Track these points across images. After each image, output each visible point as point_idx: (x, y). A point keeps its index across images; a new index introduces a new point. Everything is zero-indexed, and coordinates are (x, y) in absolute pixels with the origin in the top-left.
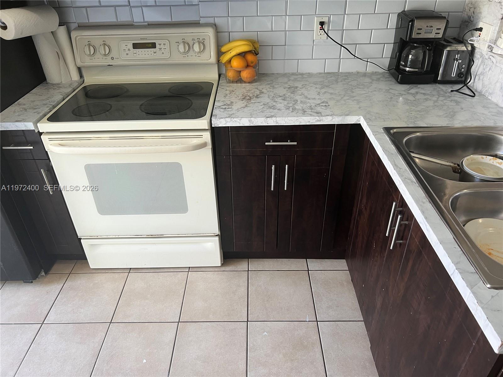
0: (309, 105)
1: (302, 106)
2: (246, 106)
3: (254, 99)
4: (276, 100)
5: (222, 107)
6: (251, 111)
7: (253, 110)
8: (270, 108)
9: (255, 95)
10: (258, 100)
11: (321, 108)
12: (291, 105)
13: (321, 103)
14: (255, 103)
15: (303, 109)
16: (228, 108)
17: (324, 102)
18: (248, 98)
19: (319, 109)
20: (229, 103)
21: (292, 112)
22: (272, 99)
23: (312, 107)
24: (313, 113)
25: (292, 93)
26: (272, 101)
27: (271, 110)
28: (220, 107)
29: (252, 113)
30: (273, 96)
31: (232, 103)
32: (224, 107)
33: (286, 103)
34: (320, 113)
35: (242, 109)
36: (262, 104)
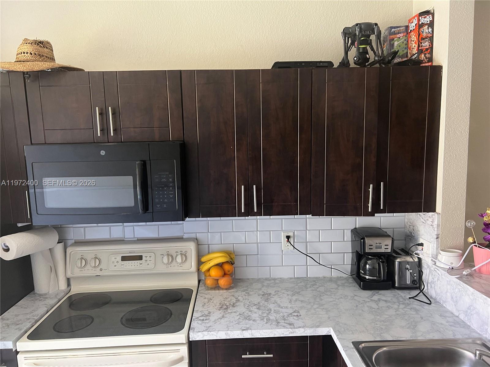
0: (281, 314)
1: (275, 316)
2: (223, 317)
3: (231, 308)
4: (251, 309)
5: (200, 318)
6: (228, 323)
7: (230, 321)
8: (246, 318)
9: (232, 303)
10: (234, 309)
11: (293, 318)
12: (265, 315)
13: (293, 312)
14: (231, 312)
15: (277, 320)
16: (206, 320)
17: (296, 311)
18: (225, 307)
19: (291, 319)
20: (206, 313)
21: (267, 323)
22: (248, 309)
23: (285, 317)
24: (286, 324)
25: (266, 301)
26: (247, 310)
27: (247, 321)
28: (198, 318)
29: (229, 325)
30: (248, 304)
31: (210, 313)
32: (202, 318)
33: (260, 312)
34: (293, 324)
35: (219, 320)
36: (238, 313)
